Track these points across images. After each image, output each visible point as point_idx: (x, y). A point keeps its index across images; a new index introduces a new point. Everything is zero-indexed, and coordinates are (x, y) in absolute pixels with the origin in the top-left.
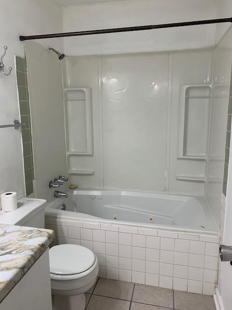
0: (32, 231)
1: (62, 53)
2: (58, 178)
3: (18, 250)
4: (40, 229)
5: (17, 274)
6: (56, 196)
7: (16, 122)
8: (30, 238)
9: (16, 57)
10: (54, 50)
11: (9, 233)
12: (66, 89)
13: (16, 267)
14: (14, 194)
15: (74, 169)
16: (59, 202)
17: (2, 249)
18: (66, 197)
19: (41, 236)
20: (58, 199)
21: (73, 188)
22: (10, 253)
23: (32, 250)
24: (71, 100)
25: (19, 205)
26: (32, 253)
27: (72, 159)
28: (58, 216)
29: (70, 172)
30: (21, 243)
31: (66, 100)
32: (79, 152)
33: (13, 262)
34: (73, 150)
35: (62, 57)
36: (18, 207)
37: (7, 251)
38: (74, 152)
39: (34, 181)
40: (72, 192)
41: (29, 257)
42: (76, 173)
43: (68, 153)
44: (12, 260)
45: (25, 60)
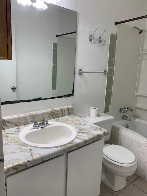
0: (97, 128)
1: (142, 29)
2: (126, 108)
3: (87, 133)
4: (101, 128)
5: (82, 143)
6: (123, 118)
7: (105, 71)
8: (95, 130)
9: (111, 35)
10: (137, 28)
11: (87, 125)
12: (142, 53)
13: (83, 140)
14: (97, 109)
15: (139, 105)
16: (125, 122)
17: (81, 130)
18: (129, 121)
19: (100, 131)
20: (124, 121)
21: (136, 117)
22: (83, 133)
23: (93, 135)
24: (144, 60)
25: (98, 116)
26: (93, 137)
27: (139, 98)
28: (120, 129)
29: (136, 107)
30: (90, 131)
31: (141, 60)
32: (144, 94)
33: (82, 137)
34: (140, 92)
35: (141, 32)
36: (97, 117)
37: (82, 132)
38: (141, 94)
39: (110, 106)
40: (135, 119)
41: (91, 138)
42: (140, 108)
43: (137, 94)
44: (83, 136)
45: (116, 36)
